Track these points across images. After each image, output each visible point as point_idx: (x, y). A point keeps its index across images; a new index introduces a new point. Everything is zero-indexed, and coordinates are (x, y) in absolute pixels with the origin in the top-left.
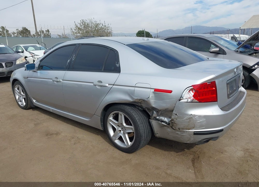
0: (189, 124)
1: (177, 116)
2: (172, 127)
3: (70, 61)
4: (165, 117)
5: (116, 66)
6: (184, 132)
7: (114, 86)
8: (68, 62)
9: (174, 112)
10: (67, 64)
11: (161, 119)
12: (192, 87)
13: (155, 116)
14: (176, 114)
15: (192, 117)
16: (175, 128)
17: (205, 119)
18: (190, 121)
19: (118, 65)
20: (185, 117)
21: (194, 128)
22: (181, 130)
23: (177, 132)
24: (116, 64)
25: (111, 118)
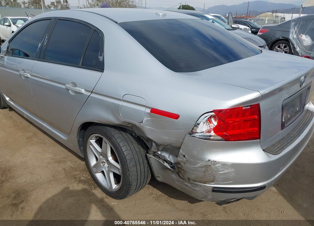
0: (205, 175)
1: (185, 159)
2: (178, 174)
3: (41, 46)
4: (170, 153)
5: (98, 59)
6: (196, 185)
7: (93, 95)
8: (39, 46)
9: (181, 151)
10: (38, 50)
11: (164, 156)
12: (213, 114)
13: (155, 151)
14: (184, 156)
15: (210, 164)
16: (183, 176)
17: (233, 170)
18: (207, 170)
19: (101, 58)
20: (199, 163)
21: (213, 182)
22: (192, 181)
23: (186, 183)
24: (99, 57)
25: (93, 141)
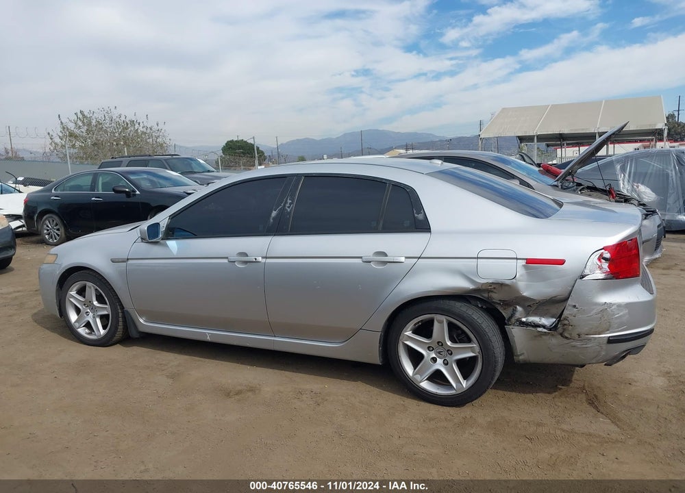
0: (600, 323)
1: (575, 310)
2: (561, 335)
3: (277, 214)
4: (541, 315)
5: (416, 218)
6: (590, 339)
7: (421, 261)
8: (273, 215)
9: (570, 301)
10: (272, 220)
11: (533, 322)
12: (603, 251)
13: (519, 317)
14: (575, 306)
15: (606, 307)
16: (570, 334)
18: (603, 316)
19: (420, 216)
20: (594, 309)
21: (608, 330)
22: (583, 336)
23: (574, 343)
24: (416, 215)
